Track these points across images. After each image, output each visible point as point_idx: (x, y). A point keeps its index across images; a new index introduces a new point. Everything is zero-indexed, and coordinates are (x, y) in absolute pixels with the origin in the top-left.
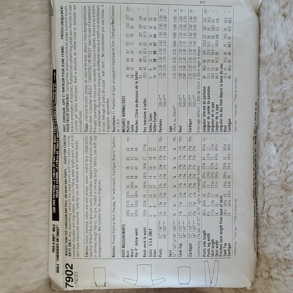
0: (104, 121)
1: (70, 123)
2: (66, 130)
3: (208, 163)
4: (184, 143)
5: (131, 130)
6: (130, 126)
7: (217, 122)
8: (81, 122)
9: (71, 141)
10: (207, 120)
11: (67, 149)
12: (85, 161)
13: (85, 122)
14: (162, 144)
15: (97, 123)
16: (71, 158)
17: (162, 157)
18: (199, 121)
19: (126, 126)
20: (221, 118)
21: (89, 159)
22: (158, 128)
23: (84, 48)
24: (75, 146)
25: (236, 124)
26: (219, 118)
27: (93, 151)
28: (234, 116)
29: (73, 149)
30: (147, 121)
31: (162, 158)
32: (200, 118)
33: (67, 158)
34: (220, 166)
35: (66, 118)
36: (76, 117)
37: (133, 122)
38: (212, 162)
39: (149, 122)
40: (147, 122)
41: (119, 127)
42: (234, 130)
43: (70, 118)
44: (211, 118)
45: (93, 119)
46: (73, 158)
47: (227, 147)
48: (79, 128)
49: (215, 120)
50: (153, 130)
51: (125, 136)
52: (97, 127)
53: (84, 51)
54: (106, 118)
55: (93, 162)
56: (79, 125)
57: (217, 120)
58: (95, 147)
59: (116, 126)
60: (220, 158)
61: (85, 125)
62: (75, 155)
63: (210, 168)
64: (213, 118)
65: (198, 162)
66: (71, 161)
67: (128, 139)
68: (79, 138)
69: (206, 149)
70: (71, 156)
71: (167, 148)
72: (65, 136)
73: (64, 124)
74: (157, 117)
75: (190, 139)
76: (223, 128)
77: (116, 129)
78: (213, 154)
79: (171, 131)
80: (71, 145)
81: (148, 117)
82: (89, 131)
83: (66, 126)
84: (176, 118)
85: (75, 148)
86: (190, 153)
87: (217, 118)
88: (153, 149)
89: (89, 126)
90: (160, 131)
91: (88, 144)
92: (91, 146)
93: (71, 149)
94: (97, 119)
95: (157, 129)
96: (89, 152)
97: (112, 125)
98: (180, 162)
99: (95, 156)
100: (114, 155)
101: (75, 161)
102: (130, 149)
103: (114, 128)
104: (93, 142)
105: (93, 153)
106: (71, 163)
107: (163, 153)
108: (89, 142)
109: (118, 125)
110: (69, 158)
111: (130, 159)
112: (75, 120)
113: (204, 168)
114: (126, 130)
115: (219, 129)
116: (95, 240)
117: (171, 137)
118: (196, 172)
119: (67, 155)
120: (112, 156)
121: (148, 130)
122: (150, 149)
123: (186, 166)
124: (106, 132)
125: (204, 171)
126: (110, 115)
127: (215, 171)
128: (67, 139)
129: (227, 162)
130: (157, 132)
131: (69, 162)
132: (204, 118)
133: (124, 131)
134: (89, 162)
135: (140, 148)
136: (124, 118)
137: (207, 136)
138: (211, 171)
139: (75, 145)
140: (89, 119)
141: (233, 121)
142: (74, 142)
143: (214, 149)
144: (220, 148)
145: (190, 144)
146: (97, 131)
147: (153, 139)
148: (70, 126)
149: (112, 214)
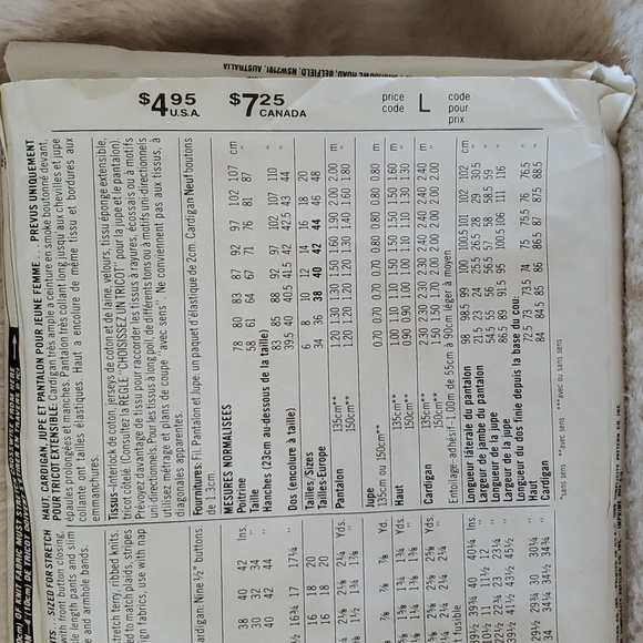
0: (167, 484)
1: (62, 494)
2: (51, 515)
3: (485, 597)
4: (411, 538)
5: (249, 505)
6: (248, 493)
7: (508, 472)
8: (95, 488)
9: (65, 547)
10: (477, 466)
11: (54, 571)
12: (111, 608)
13: (109, 490)
14: (349, 542)
15: (147, 488)
16: (68, 600)
17: (348, 584)
18: (454, 471)
19: (236, 495)
20: (520, 459)
21: (122, 602)
22: (331, 497)
23: (101, 268)
24: (78, 563)
25: (563, 475)
26: (514, 458)
27: (135, 577)
28: (557, 453)
29: (72, 572)
30: (298, 475)
31: (347, 588)
32: (457, 461)
33: (57, 599)
34: (522, 603)
35: (50, 479)
36: (82, 476)
37: (255, 482)
38: (497, 591)
39: (306, 480)
40: (298, 482)
41: (213, 497)
42: (559, 492)
43: (62, 479)
44: (489, 459)
45: (134, 480)
46: (75, 601)
47: (541, 547)
48: (89, 508)
49: (502, 466)
50: (317, 502)
51: (232, 526)
52: (147, 503)
53: (101, 275)
54: (173, 474)
55: (136, 611)
56: (89, 499)
57: (508, 466)
58: (142, 566)
59: (204, 495)
60: (521, 577)
61: (109, 498)
62: (80, 592)
63: (492, 610)
64: (495, 460)
65: (454, 596)
66: (67, 609)
67: (242, 536)
68: (90, 539)
69: (478, 555)
70: (68, 592)
71: (360, 555)
72: (47, 532)
73: (45, 495)
74: (327, 463)
75: (429, 526)
76: (527, 490)
77: (205, 506)
78: (498, 567)
79: (371, 504)
80: (66, 559)
81: (301, 464)
82: (121, 515)
83: (51, 502)
84: (386, 463)
85: (79, 569)
86: (433, 568)
87: (507, 459)
88: (317, 561)
89: (121, 502)
90: (338, 506)
91: (120, 556)
92: (128, 562)
93: (68, 572)
94: (146, 479)
95: (329, 500)
96: (122, 581)
97: (193, 492)
98: (402, 598)
99: (141, 591)
100: (199, 585)
101: (81, 610)
102: (249, 565)
103: (199, 502)
104: (135, 548)
105: (135, 584)
106: (69, 616)
107: (349, 573)
108: (121, 551)
109: (210, 494)
110: (62, 599)
111: (249, 594)
112: (78, 483)
113: (473, 610)
114: (235, 507)
115: (515, 491)
117: (372, 521)
118: (448, 624)
119: (56, 590)
120: (195, 588)
121: (302, 502)
122: (310, 562)
123: (420, 608)
124: (174, 517)
125: (472, 620)
126: (184, 465)
127: (507, 619)
128: (53, 542)
129: (541, 589)
130: (330, 508)
131: (62, 611)
132: (470, 460)
133: (228, 511)
134: (123, 613)
135: (280, 561)
136: (227, 470)
137: (479, 514)
138: (494, 619)
139: (78, 559)
140: (120, 479)
141: (555, 468)
142: (76, 552)
143: (503, 554)
144: (520, 549)
145: (429, 540)
146: (147, 514)
147: (317, 530)
148: (64, 503)
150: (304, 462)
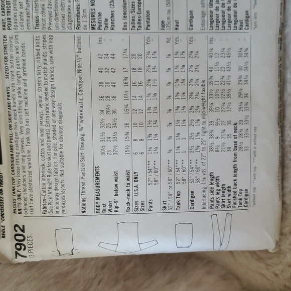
0: (63, 13)
1: (12, 16)
2: (7, 27)
3: (217, 76)
4: (181, 46)
5: (103, 26)
6: (103, 20)
7: (229, 16)
8: (28, 13)
9: (14, 43)
10: (215, 12)
11: (8, 56)
12: (36, 73)
13: (35, 14)
14: (151, 47)
15: (53, 14)
16: (15, 70)
17: (151, 67)
18: (203, 14)
19: (97, 21)
20: (235, 9)
21: (42, 71)
22: (144, 24)
24: (20, 51)
25: (256, 18)
26: (233, 9)
27: (48, 58)
28: (253, 7)
29: (18, 55)
30: (127, 13)
31: (151, 69)
32: (205, 10)
33: (10, 70)
34: (234, 80)
35: (6, 9)
36: (21, 7)
37: (106, 15)
38: (222, 74)
39: (131, 15)
40: (127, 16)
41: (86, 21)
42: (253, 26)
43: (12, 8)
44: (221, 9)
45: (47, 10)
46: (19, 70)
47: (244, 53)
48: (25, 23)
49: (227, 12)
50: (137, 26)
51: (95, 36)
52: (54, 22)
54: (66, 8)
55: (49, 75)
56: (25, 18)
57: (229, 12)
58: (51, 53)
59: (81, 20)
60: (235, 68)
61: (35, 18)
62: (21, 65)
63: (220, 83)
64: (224, 9)
65: (202, 75)
66: (15, 75)
67: (100, 42)
68: (26, 38)
69: (214, 56)
70: (15, 66)
71: (157, 53)
72: (5, 37)
73: (3, 18)
74: (142, 7)
75: (191, 41)
76: (238, 24)
77: (82, 25)
78: (223, 62)
79: (163, 28)
80: (14, 49)
81: (129, 7)
82: (41, 27)
83: (6, 21)
84: (171, 8)
85: (21, 53)
86: (191, 61)
87: (229, 9)
88: (137, 56)
89: (40, 21)
90: (147, 29)
91: (41, 48)
92: (44, 51)
93: (15, 55)
94: (52, 10)
95: (142, 26)
96: (42, 60)
97: (76, 18)
98: (177, 75)
99: (51, 65)
100: (79, 64)
101: (22, 74)
102: (104, 56)
103: (79, 23)
104: (48, 44)
105: (48, 62)
106: (16, 78)
107: (152, 62)
108: (41, 45)
109: (84, 19)
110: (12, 69)
111: (104, 70)
112: (20, 10)
113: (210, 83)
114: (97, 26)
115: (232, 25)
116: (56, 189)
117: (164, 37)
118: (199, 89)
119: (9, 65)
120: (77, 66)
121: (129, 26)
122: (133, 56)
123: (186, 81)
124: (67, 30)
125: (210, 87)
126: (71, 4)
127: (226, 87)
128: (8, 41)
129: (243, 73)
130: (143, 30)
131: (13, 75)
132: (212, 9)
133: (93, 28)
134: (42, 76)
135: (119, 55)
136: (93, 7)
137: (215, 36)
138: (221, 87)
139: (20, 49)
140: (40, 9)
141: (250, 14)
142: (19, 45)
143: (226, 56)
144: (235, 53)
145: (191, 47)
146: (53, 28)
147: (137, 41)
148: (13, 20)
149: (80, 151)
150: (131, 6)
